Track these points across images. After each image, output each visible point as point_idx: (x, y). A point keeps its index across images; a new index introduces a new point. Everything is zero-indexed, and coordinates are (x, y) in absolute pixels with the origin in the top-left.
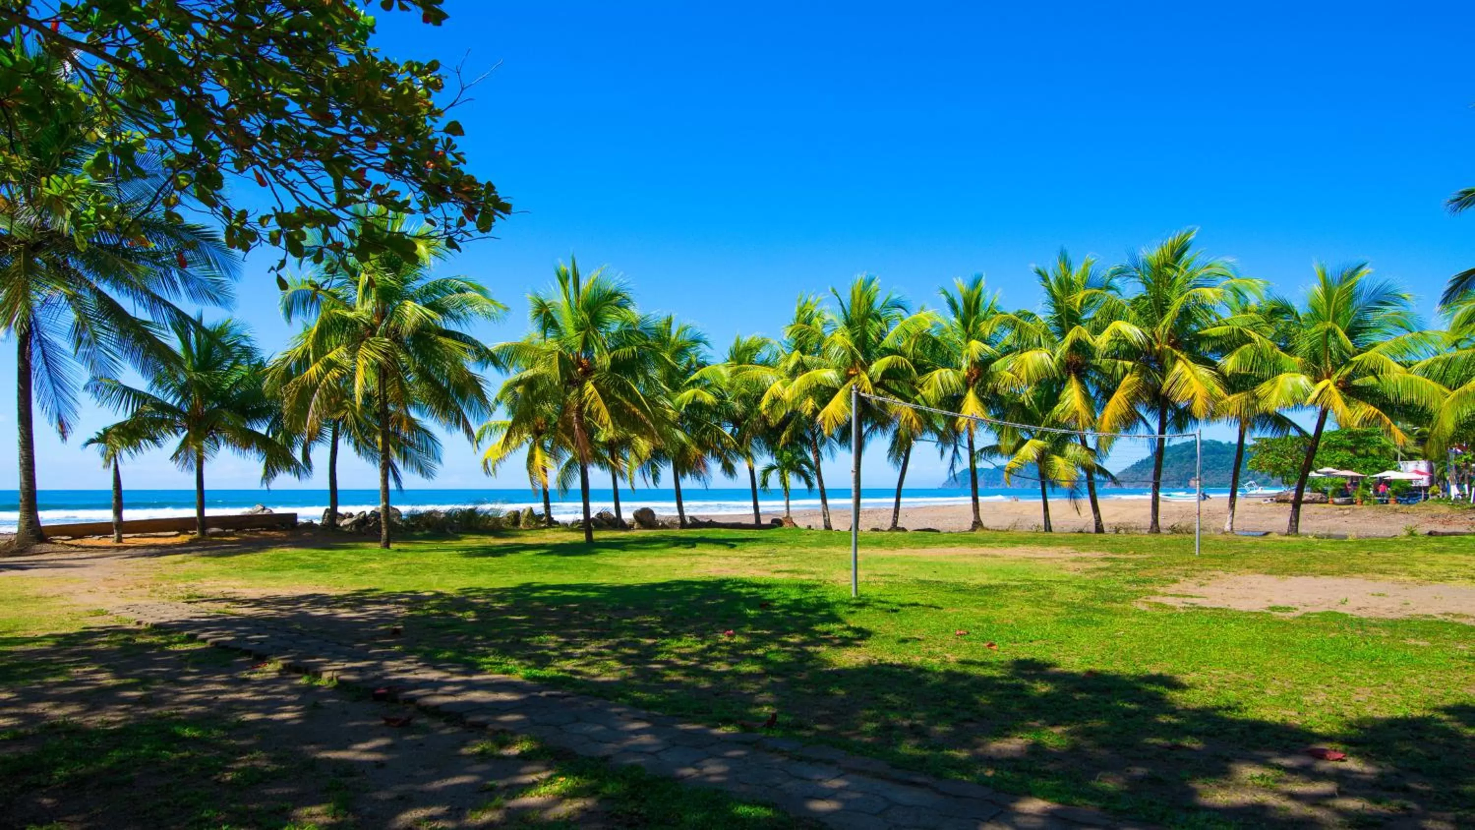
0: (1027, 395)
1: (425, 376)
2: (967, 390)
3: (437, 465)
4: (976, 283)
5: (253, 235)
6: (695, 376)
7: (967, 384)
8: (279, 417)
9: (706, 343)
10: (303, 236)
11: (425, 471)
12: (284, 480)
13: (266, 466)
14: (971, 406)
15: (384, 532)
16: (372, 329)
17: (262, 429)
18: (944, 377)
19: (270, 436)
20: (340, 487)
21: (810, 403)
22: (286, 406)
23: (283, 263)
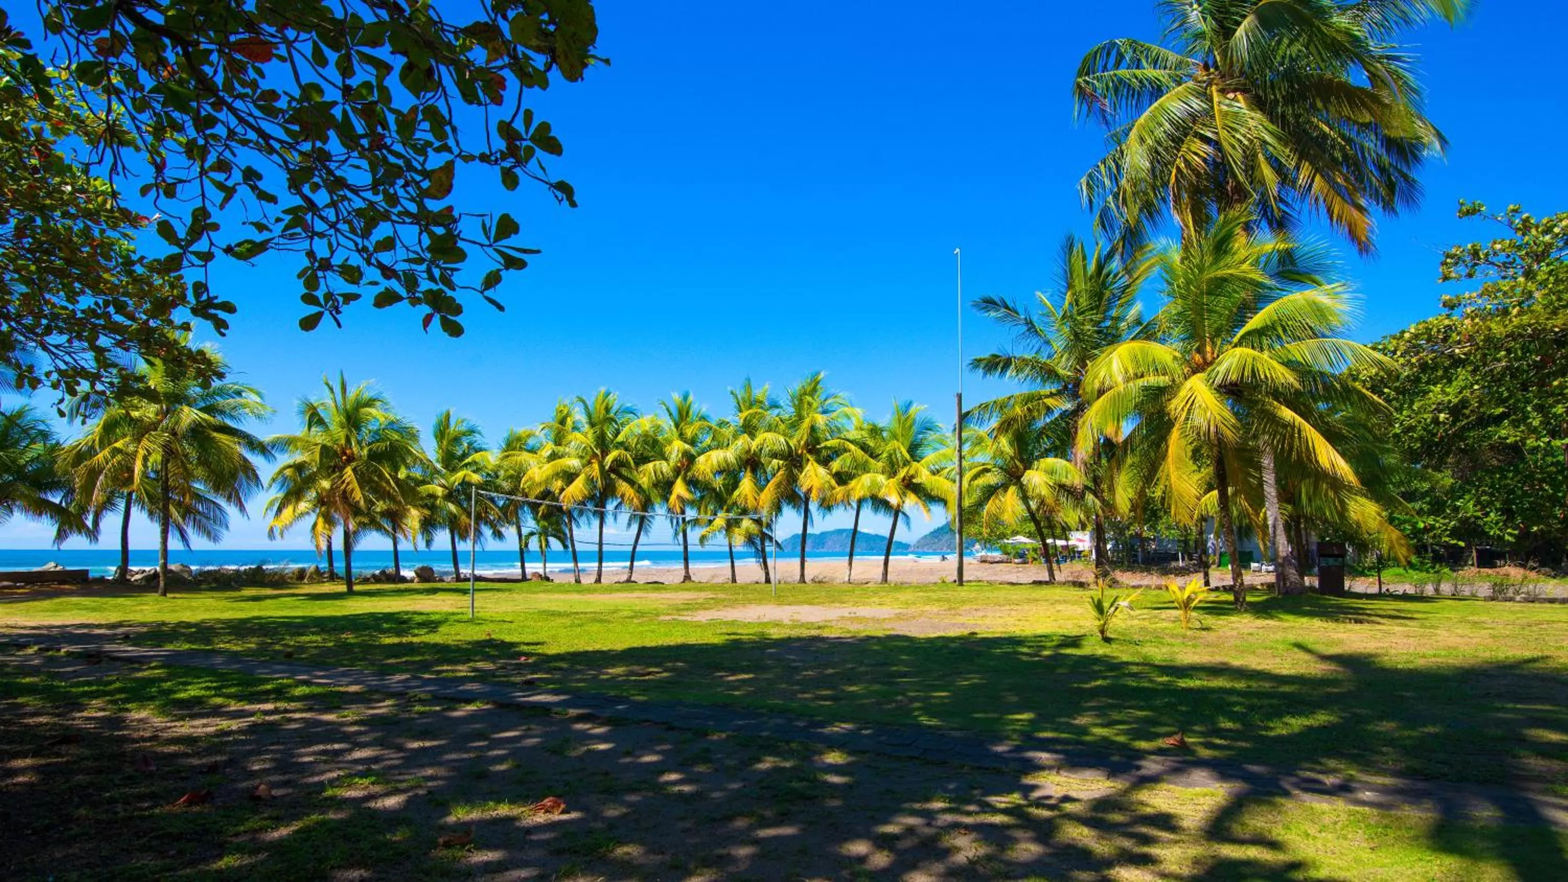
0: (718, 482)
1: (203, 462)
2: (677, 477)
3: (224, 531)
4: (685, 398)
5: (40, 381)
6: (469, 460)
7: (677, 471)
8: (71, 491)
9: (480, 433)
10: (79, 384)
11: (212, 536)
12: (76, 542)
13: (59, 531)
14: (680, 488)
15: (162, 584)
16: (154, 426)
17: (56, 498)
18: (658, 466)
19: (64, 504)
20: (131, 547)
21: (559, 483)
22: (78, 483)
23: (62, 401)
